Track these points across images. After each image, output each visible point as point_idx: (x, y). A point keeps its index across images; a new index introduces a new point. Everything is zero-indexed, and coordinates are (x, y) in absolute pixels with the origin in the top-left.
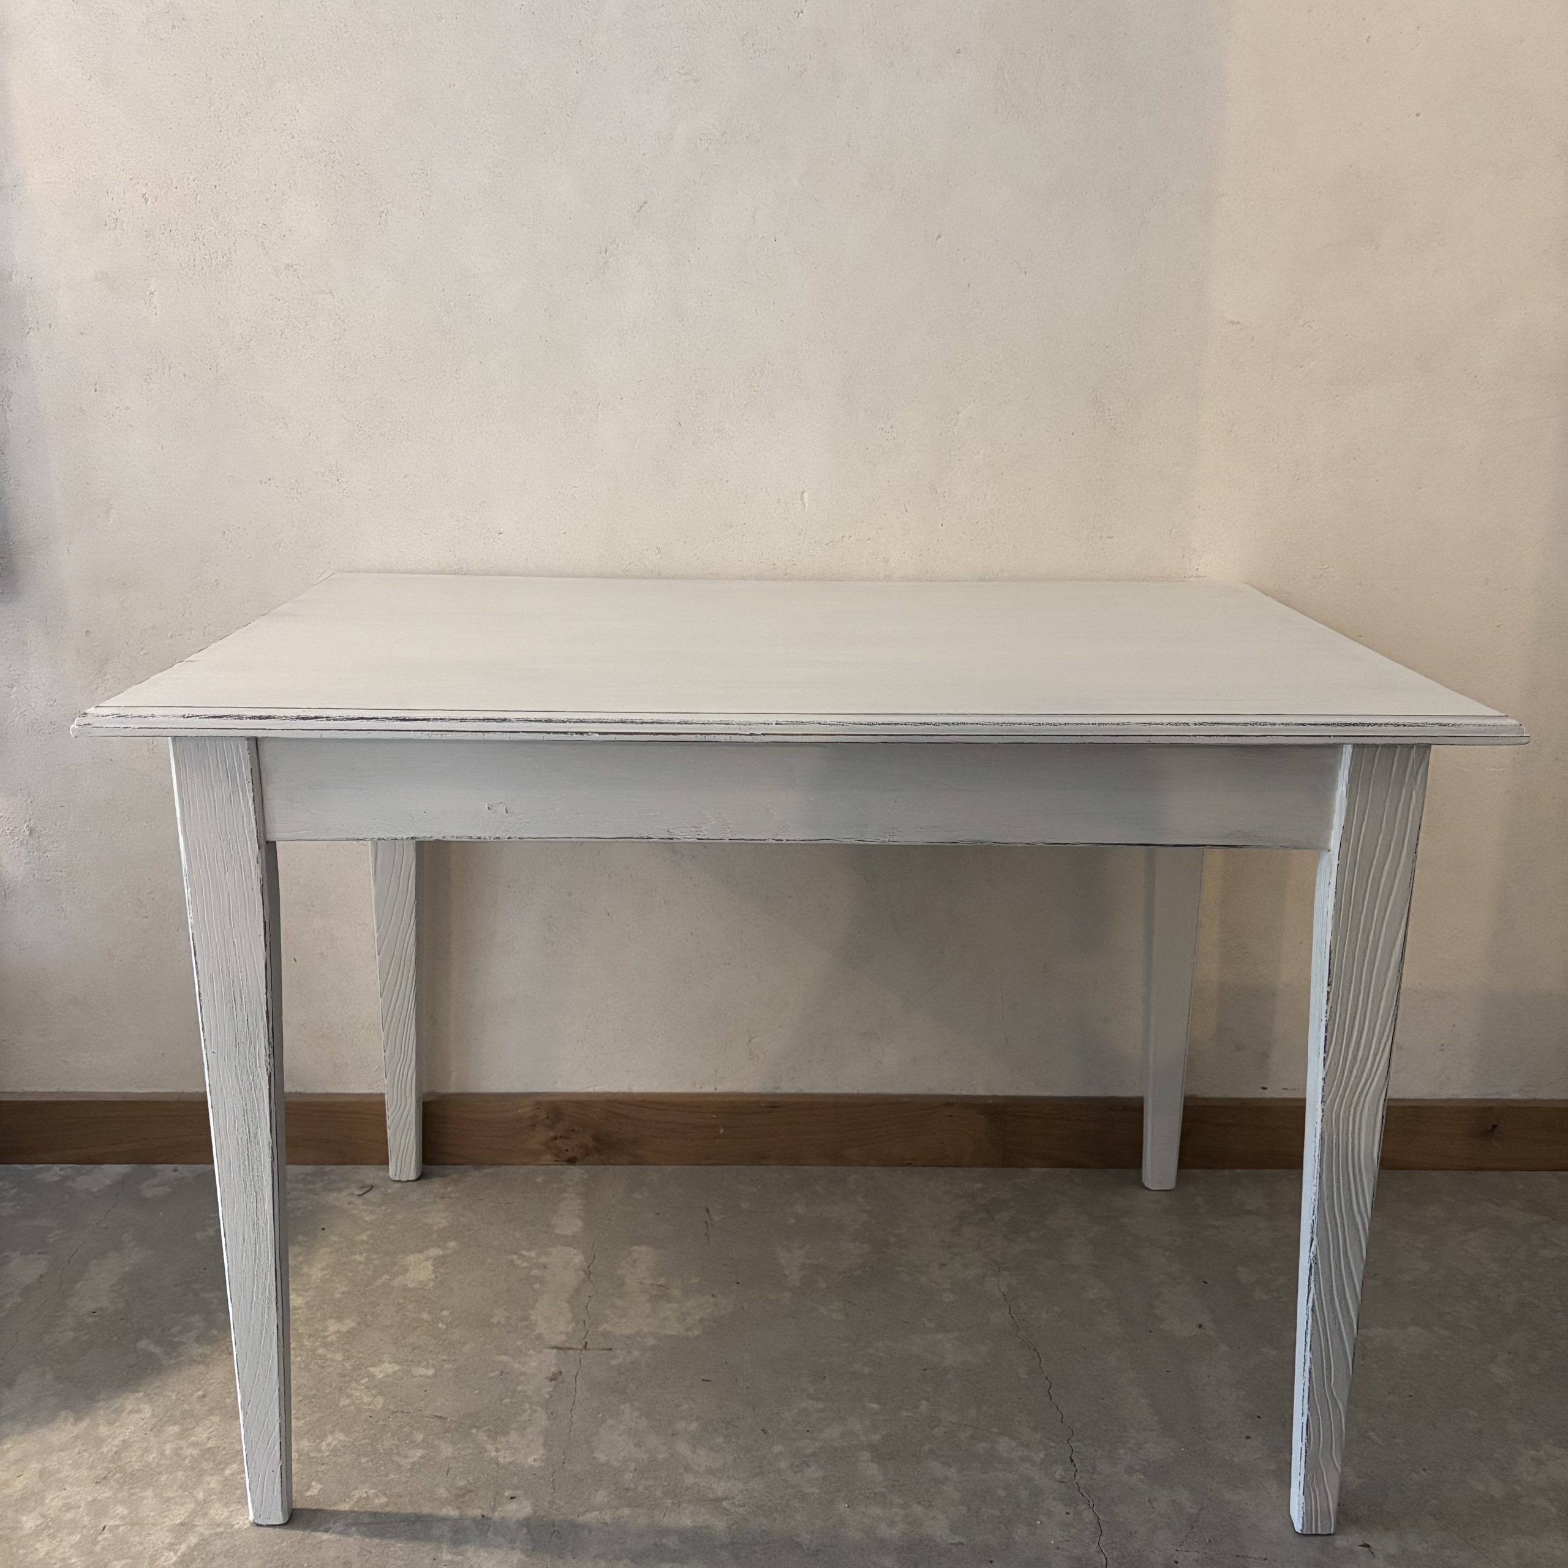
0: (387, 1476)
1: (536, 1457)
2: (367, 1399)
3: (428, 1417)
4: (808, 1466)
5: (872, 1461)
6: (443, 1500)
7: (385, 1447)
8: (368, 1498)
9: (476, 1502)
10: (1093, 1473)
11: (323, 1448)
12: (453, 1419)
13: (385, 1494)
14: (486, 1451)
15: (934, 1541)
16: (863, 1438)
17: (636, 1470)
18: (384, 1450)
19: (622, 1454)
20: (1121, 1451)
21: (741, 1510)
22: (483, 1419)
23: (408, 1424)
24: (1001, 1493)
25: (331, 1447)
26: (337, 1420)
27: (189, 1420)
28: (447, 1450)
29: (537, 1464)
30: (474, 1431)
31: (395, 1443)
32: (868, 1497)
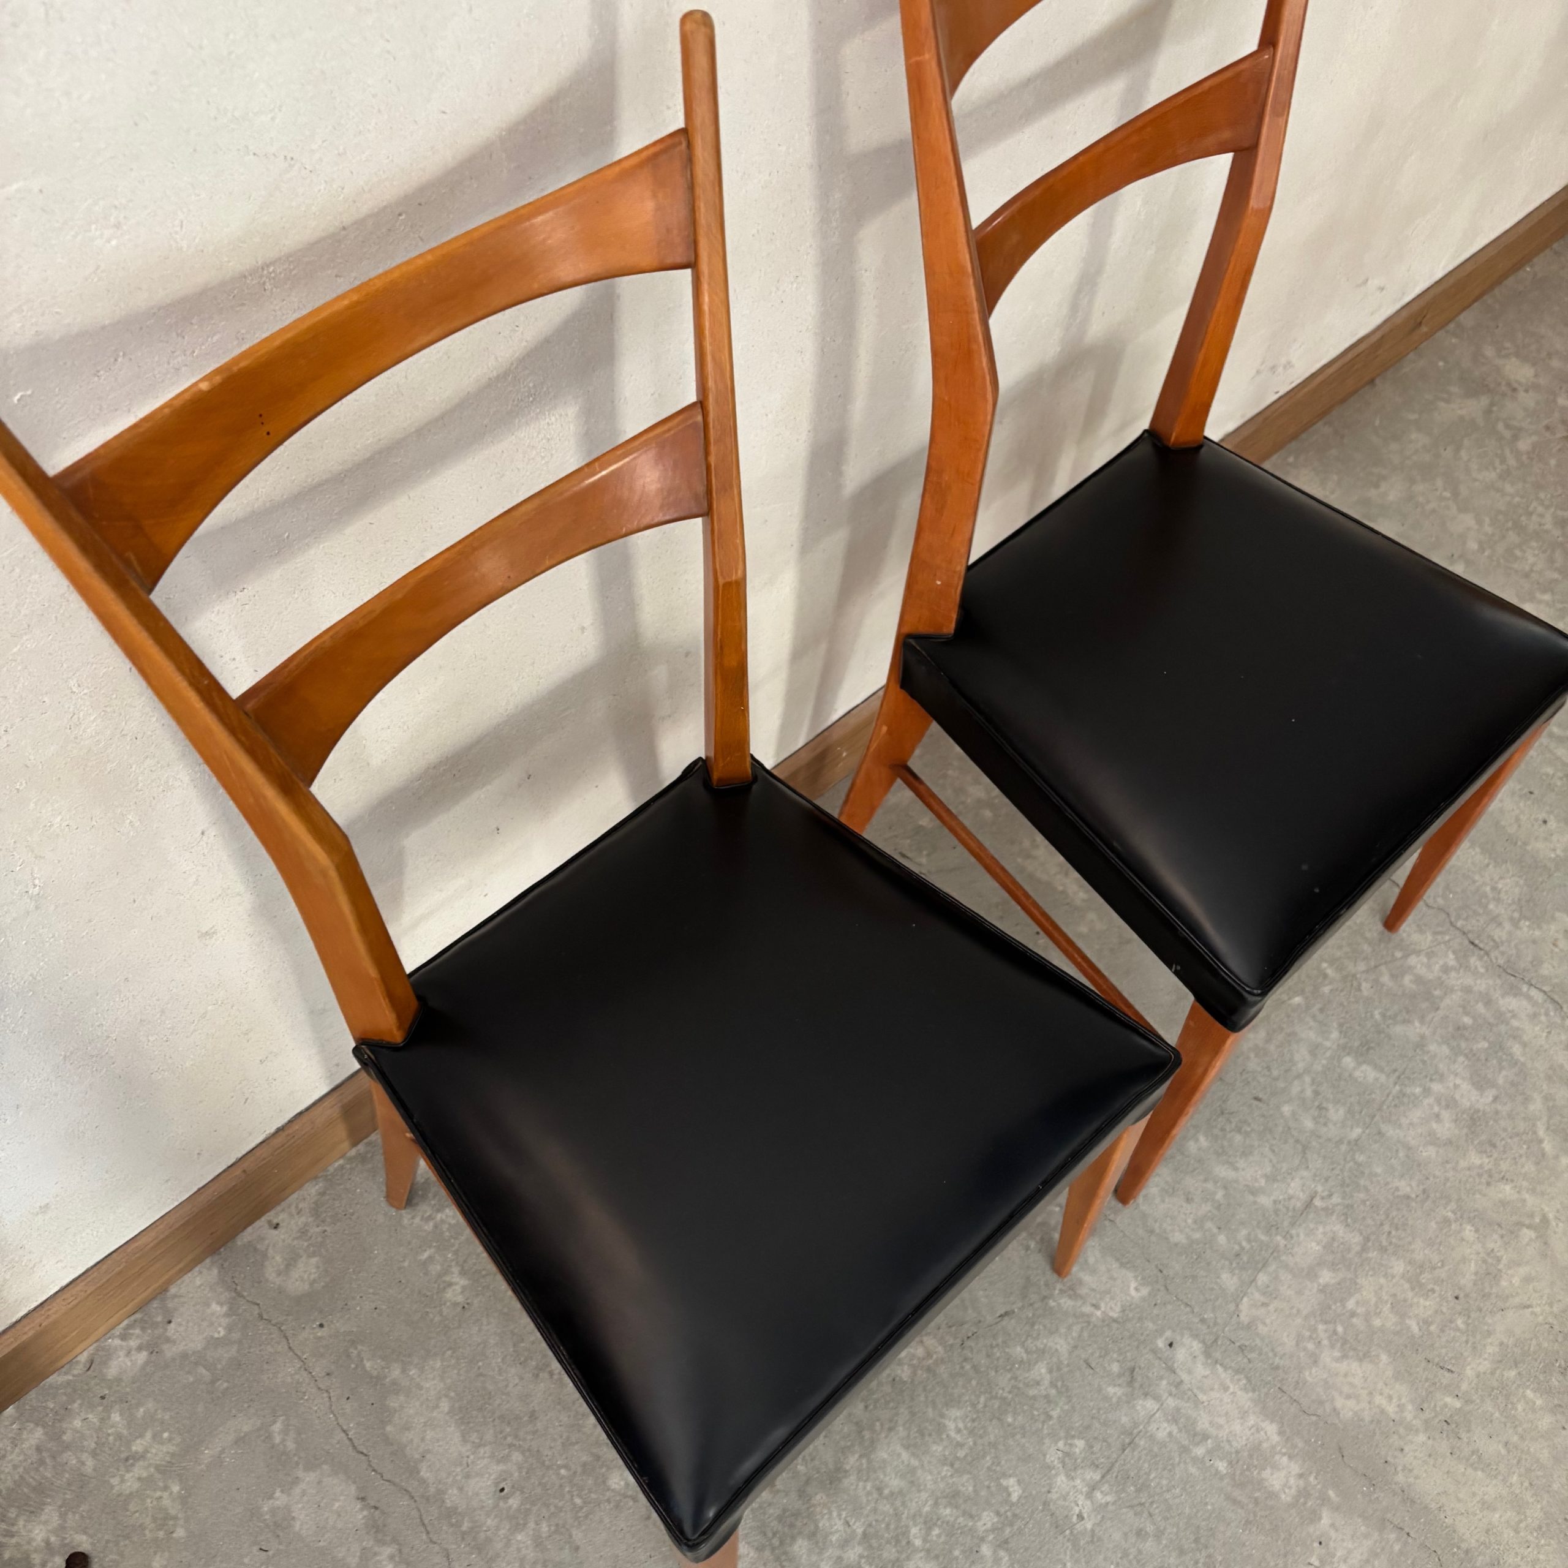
0: (1050, 1417)
1: (1133, 1285)
2: (920, 1352)
3: (997, 1323)
4: (1327, 1109)
5: (1360, 1064)
6: (1124, 1397)
7: (1007, 1390)
8: (1067, 1454)
9: (1150, 1375)
10: (1498, 947)
11: (959, 1439)
12: (1020, 1305)
13: (1073, 1437)
14: (1088, 1316)
15: (1478, 1111)
16: (1328, 1044)
17: (1219, 1228)
18: (1010, 1392)
19: (1190, 1221)
20: (1491, 906)
21: (1336, 1199)
22: (1042, 1283)
23: (992, 1347)
24: (1467, 1020)
25: (965, 1432)
26: (926, 1397)
27: (799, 1524)
28: (1061, 1345)
29: (1145, 1291)
30: (1052, 1303)
31: (1009, 1376)
32: (1396, 1106)
